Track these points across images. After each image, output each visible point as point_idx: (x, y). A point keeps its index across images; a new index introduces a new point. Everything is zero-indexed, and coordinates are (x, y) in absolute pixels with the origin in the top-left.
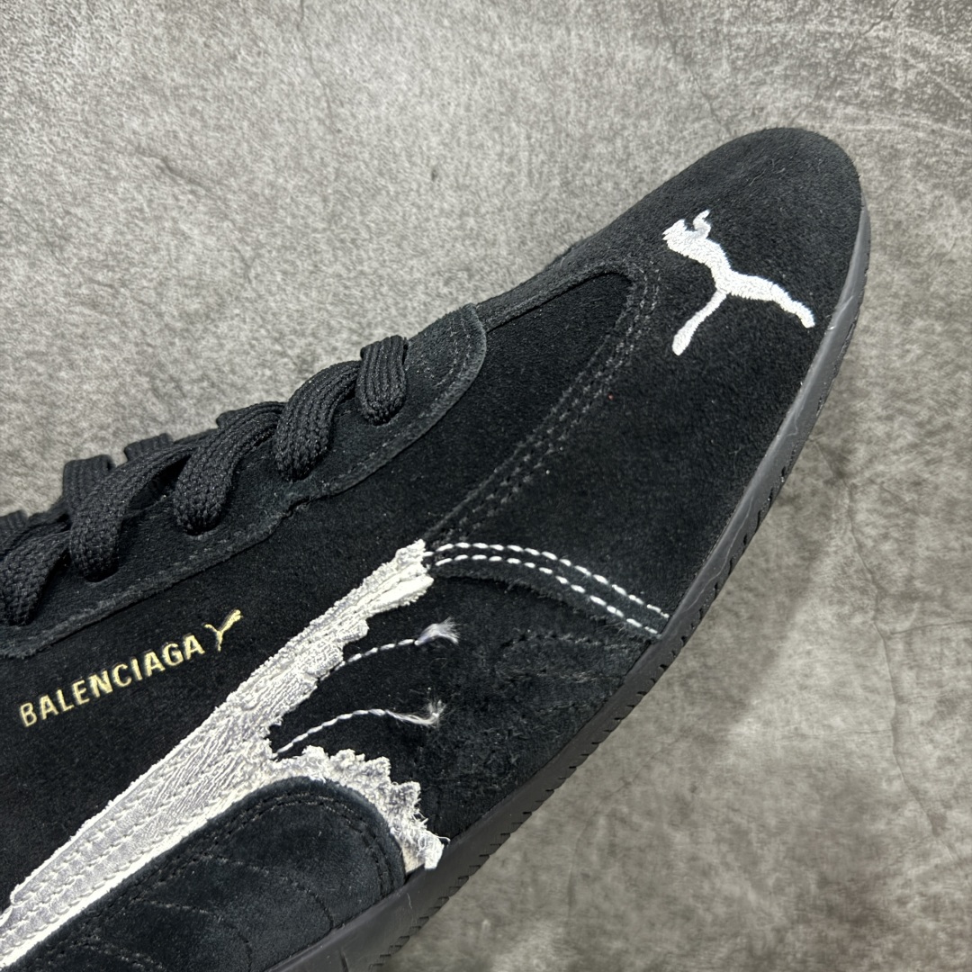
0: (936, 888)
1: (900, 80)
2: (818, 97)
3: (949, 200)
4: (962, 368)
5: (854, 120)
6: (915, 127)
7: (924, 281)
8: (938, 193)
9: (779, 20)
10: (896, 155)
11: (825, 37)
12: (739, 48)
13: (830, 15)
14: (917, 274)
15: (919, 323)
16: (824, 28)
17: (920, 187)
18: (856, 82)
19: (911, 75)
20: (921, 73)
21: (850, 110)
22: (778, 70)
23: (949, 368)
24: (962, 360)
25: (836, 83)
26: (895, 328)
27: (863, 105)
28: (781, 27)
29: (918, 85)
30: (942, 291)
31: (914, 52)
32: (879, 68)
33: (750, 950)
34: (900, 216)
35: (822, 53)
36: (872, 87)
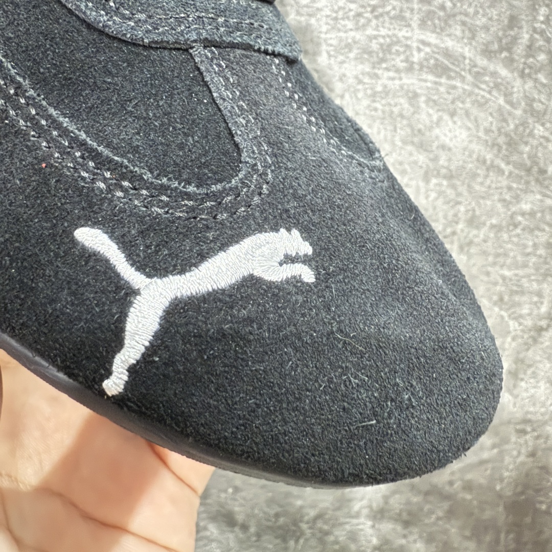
0: (469, 476)
1: (416, 57)
2: (374, 68)
3: (446, 117)
4: (459, 203)
5: (393, 79)
6: (426, 81)
7: (435, 159)
8: (440, 113)
9: (351, 30)
10: (416, 95)
11: (376, 37)
12: (331, 45)
13: (378, 26)
14: (431, 156)
15: (434, 181)
16: (375, 33)
17: (431, 111)
18: (393, 59)
19: (422, 55)
20: (427, 54)
21: (391, 74)
22: (352, 55)
23: (451, 204)
24: (459, 199)
25: (383, 60)
26: (422, 184)
27: (398, 71)
28: (352, 34)
29: (426, 60)
30: (446, 164)
31: (424, 43)
32: (405, 51)
33: (370, 507)
34: (420, 126)
35: (374, 46)
36: (402, 61)
